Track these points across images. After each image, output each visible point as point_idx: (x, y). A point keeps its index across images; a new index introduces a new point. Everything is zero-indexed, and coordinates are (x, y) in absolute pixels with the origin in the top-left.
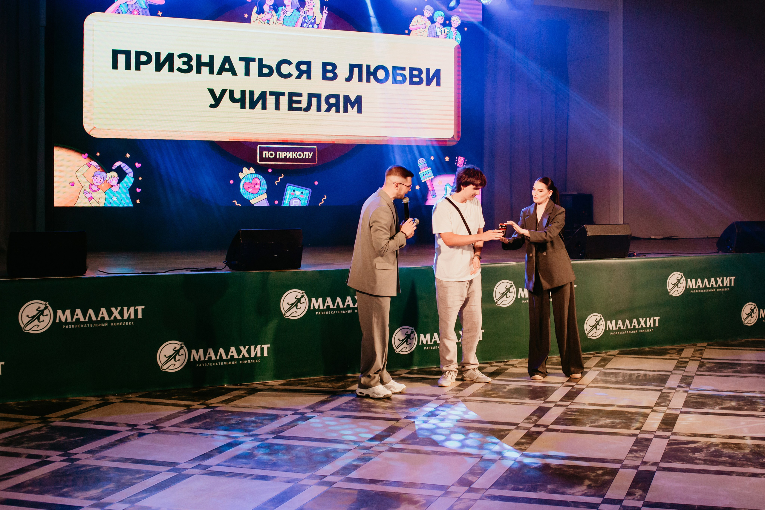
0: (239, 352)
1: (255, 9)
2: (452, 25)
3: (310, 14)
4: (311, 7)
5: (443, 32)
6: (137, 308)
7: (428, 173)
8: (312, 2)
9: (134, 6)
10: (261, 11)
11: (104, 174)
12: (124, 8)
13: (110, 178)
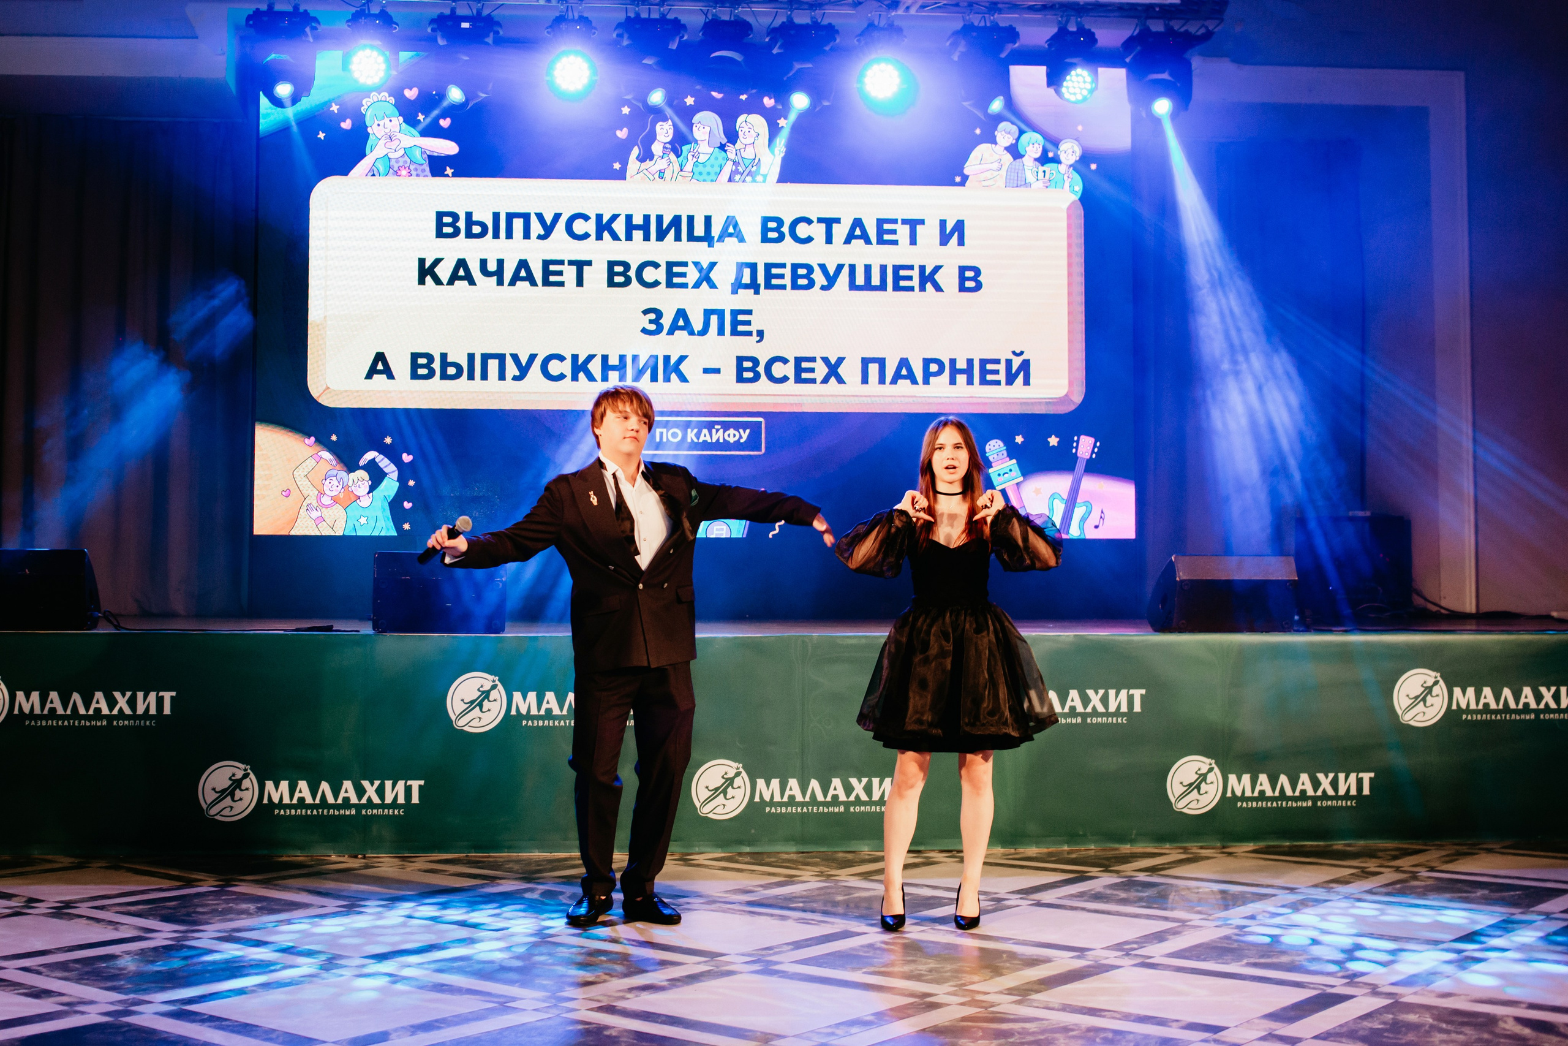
0: (360, 791)
1: (635, 151)
2: (1062, 158)
3: (748, 154)
4: (749, 140)
5: (1041, 175)
6: (161, 694)
7: (1011, 470)
8: (752, 131)
9: (401, 160)
10: (647, 155)
11: (343, 474)
12: (381, 166)
13: (356, 482)
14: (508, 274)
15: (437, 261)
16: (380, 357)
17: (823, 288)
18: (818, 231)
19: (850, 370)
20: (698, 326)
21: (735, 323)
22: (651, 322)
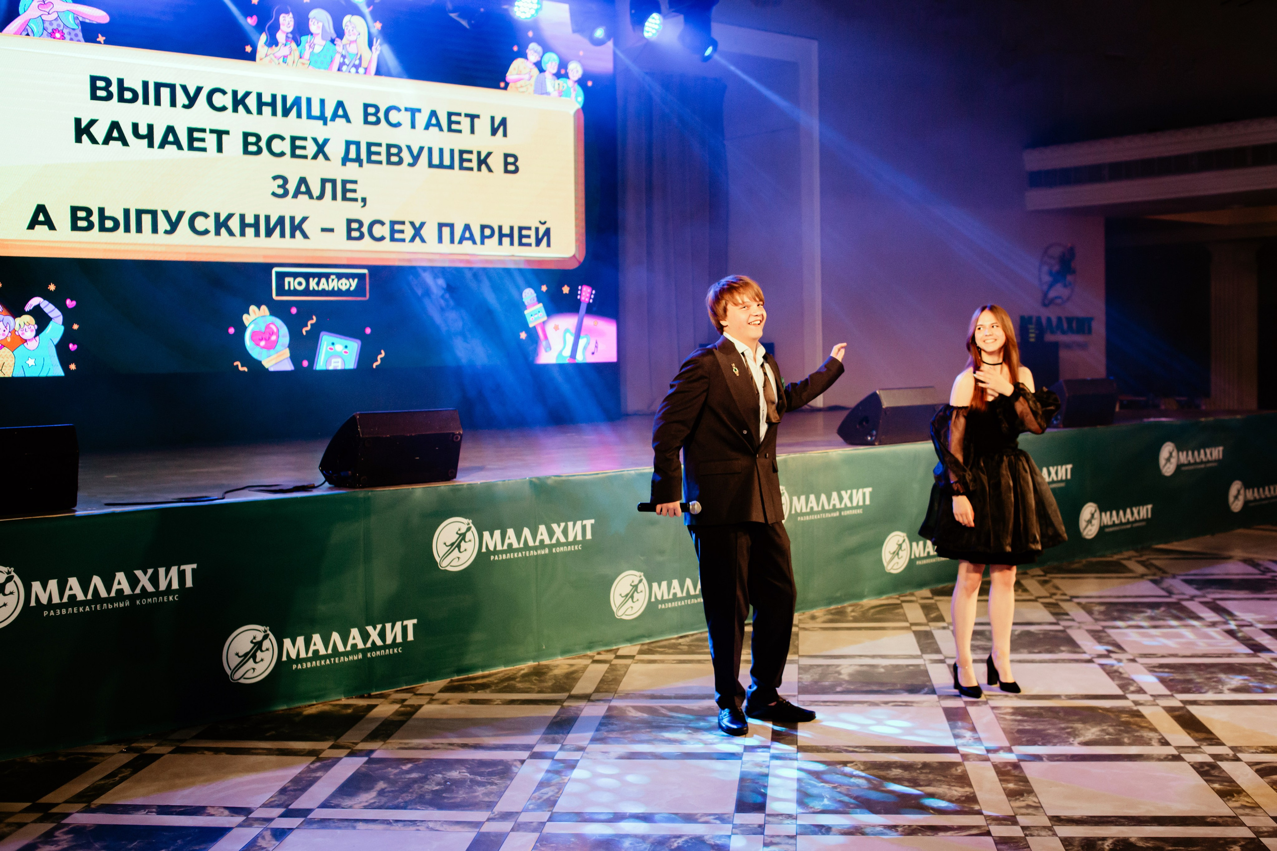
1: (263, 37)
2: (570, 75)
3: (352, 49)
4: (353, 38)
5: (556, 86)
6: (184, 567)
7: (539, 312)
8: (354, 30)
9: (55, 24)
10: (273, 42)
11: (10, 319)
13: (22, 327)
14: (158, 138)
15: (92, 122)
16: (41, 209)
17: (410, 165)
18: (404, 118)
19: (430, 232)
20: (316, 192)
21: (345, 191)
22: (279, 186)
